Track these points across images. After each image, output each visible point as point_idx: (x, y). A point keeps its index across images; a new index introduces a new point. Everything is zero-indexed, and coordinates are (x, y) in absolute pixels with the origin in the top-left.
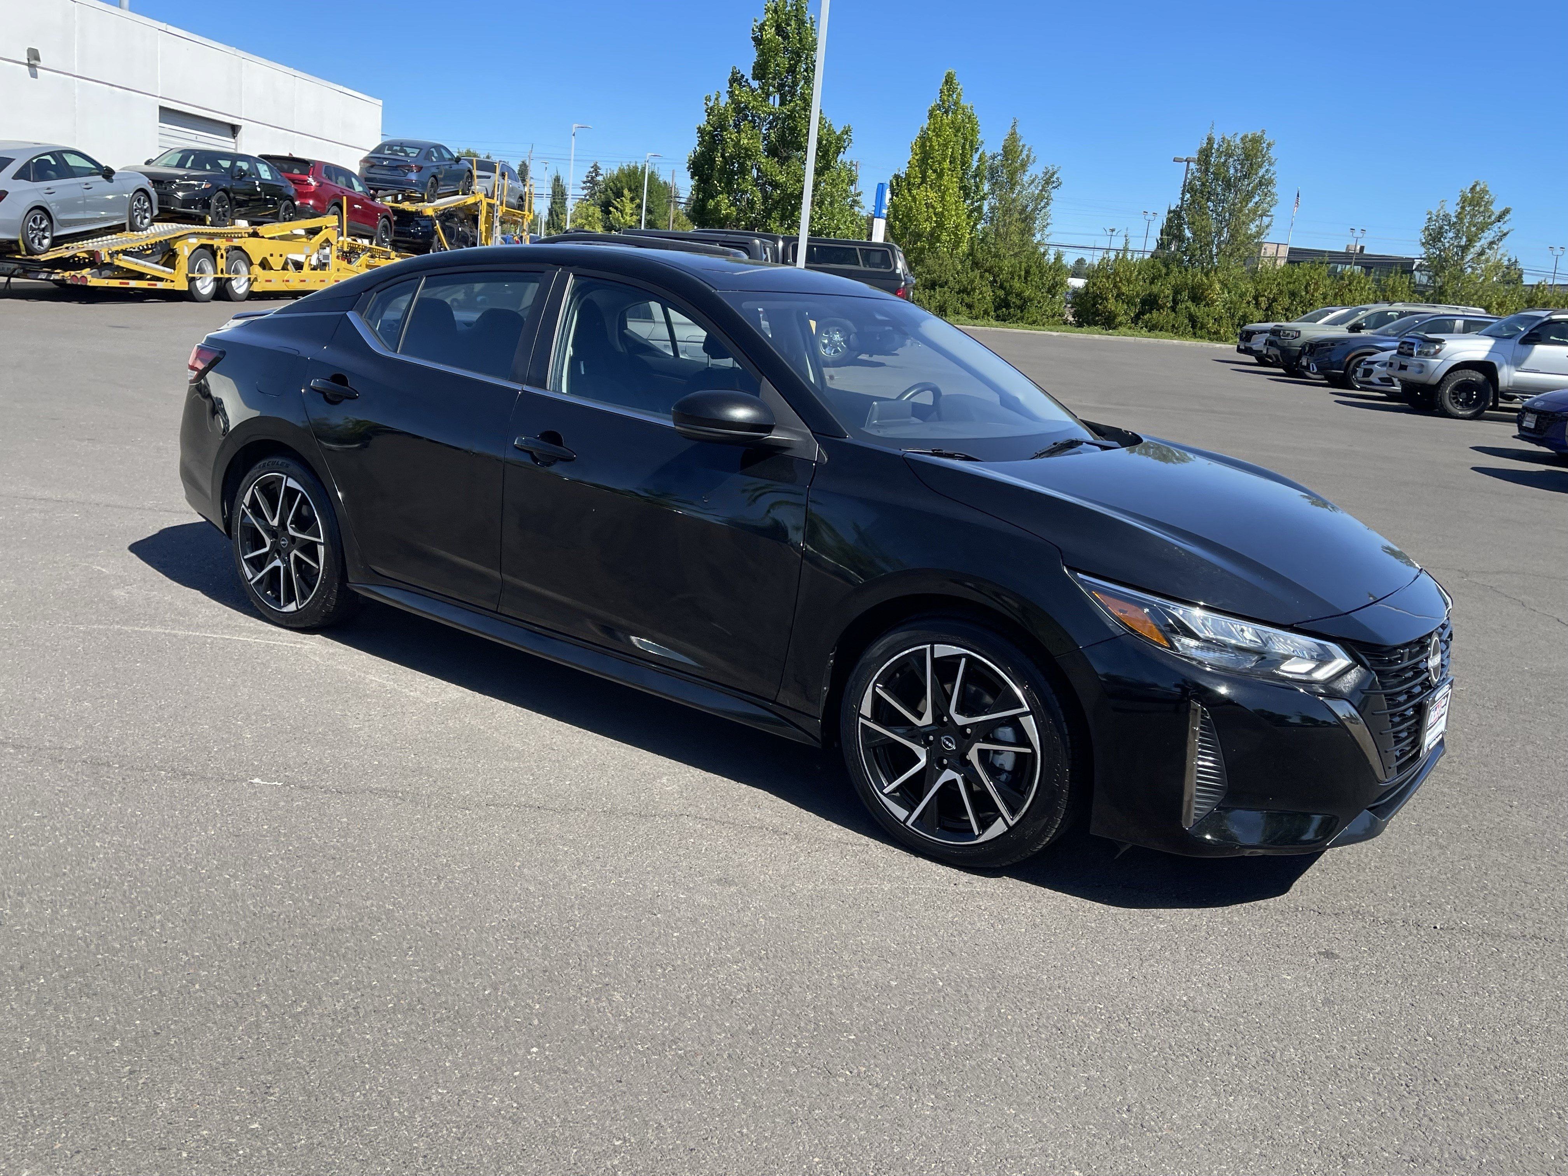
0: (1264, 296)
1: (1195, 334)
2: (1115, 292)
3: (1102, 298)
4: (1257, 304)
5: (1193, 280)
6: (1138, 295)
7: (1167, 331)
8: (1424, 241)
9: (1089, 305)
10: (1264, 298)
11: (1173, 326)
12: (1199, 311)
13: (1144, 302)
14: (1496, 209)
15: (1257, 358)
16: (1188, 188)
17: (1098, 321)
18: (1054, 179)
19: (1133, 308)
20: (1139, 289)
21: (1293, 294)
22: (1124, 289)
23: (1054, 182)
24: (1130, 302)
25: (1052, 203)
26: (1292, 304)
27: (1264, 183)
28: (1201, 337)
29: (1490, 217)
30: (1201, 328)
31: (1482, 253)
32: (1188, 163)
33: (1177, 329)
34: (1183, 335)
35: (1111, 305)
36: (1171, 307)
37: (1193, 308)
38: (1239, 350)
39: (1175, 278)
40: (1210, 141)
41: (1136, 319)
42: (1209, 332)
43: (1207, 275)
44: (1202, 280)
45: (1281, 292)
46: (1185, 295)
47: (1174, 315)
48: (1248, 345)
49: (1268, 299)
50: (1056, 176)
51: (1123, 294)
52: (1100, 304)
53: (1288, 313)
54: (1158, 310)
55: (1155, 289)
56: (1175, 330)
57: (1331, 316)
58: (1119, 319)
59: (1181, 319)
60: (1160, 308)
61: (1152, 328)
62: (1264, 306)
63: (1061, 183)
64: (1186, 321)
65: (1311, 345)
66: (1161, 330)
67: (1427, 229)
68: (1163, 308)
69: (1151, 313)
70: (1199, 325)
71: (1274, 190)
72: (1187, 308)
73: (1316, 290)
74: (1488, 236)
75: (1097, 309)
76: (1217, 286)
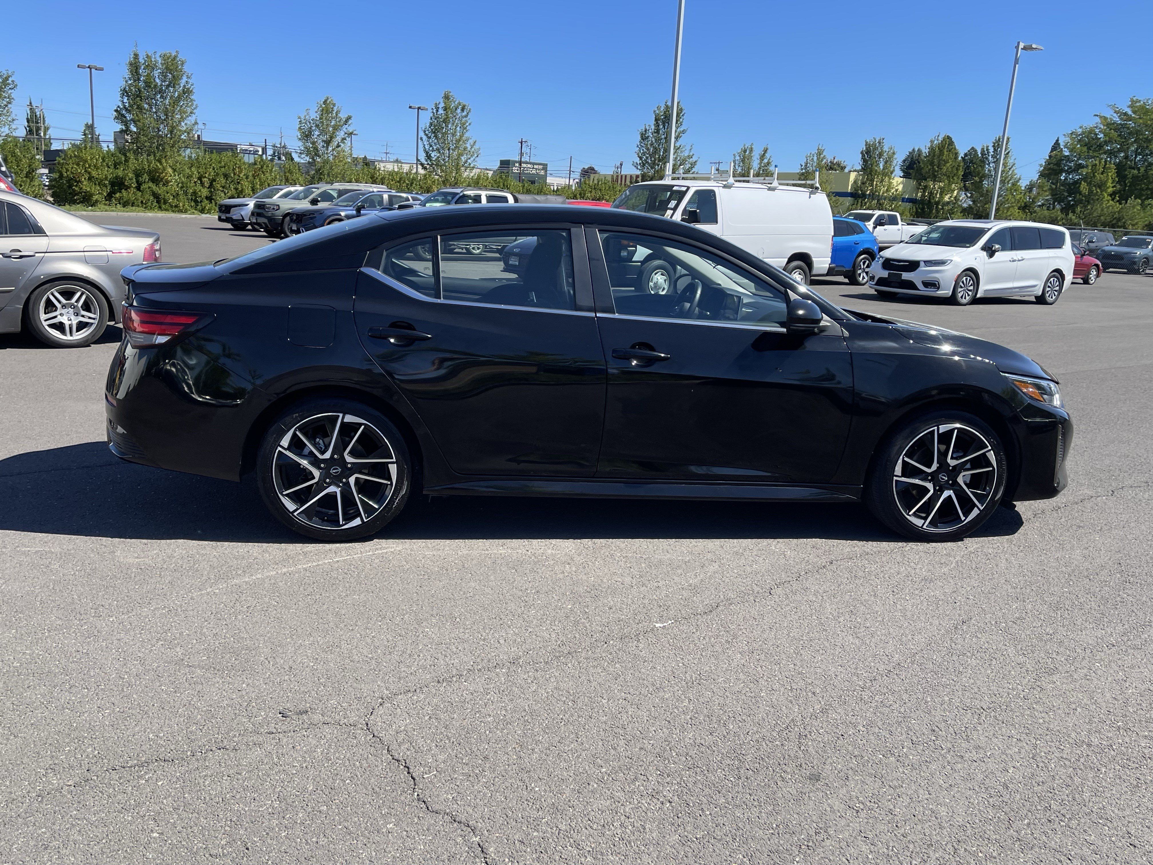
0: (205, 177)
1: (160, 207)
2: (87, 176)
3: (76, 181)
4: (202, 184)
5: (149, 166)
6: (106, 178)
7: (138, 206)
8: (300, 137)
9: (65, 187)
10: (205, 179)
11: (142, 202)
12: (160, 190)
13: (113, 184)
14: (343, 116)
15: (232, 225)
16: (125, 92)
17: (76, 200)
18: (10, 81)
19: (104, 189)
20: (107, 173)
21: (226, 176)
22: (94, 173)
23: (9, 84)
24: (100, 183)
25: (14, 102)
26: (226, 183)
27: (187, 92)
28: (166, 210)
29: (340, 121)
30: (165, 203)
31: (338, 146)
32: (91, 69)
33: (145, 204)
34: (151, 209)
35: (86, 186)
36: (136, 187)
37: (154, 187)
38: (220, 219)
39: (133, 164)
40: (136, 56)
41: (109, 197)
42: (172, 206)
43: (159, 161)
44: (157, 165)
45: (218, 174)
46: (146, 177)
47: (140, 193)
48: (228, 215)
49: (209, 179)
50: (10, 79)
51: (93, 177)
52: (76, 186)
53: (225, 190)
54: (126, 190)
55: (120, 173)
56: (145, 205)
57: (281, 193)
58: (95, 198)
59: (147, 196)
60: (127, 188)
61: (125, 204)
62: (207, 185)
63: (16, 85)
64: (152, 198)
65: (297, 215)
66: (132, 206)
67: (300, 128)
68: (129, 188)
69: (120, 192)
70: (162, 201)
71: (192, 97)
72: (149, 188)
73: (240, 172)
74: (341, 134)
75: (74, 190)
76: (170, 170)
